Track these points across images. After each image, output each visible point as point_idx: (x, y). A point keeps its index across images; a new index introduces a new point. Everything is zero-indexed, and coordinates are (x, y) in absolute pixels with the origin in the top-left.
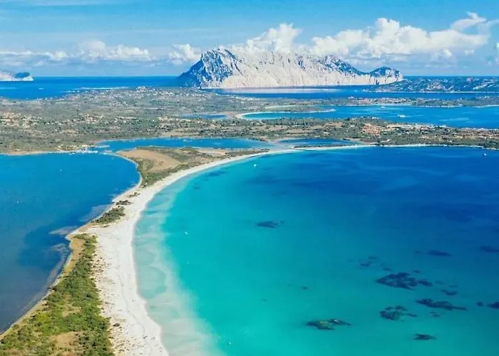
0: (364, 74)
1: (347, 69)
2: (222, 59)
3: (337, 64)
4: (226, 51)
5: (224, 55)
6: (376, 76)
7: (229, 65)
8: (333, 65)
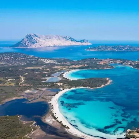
0: (78, 42)
1: (73, 40)
2: (33, 37)
3: (70, 39)
4: (34, 34)
5: (33, 36)
6: (82, 42)
7: (35, 39)
8: (69, 39)
